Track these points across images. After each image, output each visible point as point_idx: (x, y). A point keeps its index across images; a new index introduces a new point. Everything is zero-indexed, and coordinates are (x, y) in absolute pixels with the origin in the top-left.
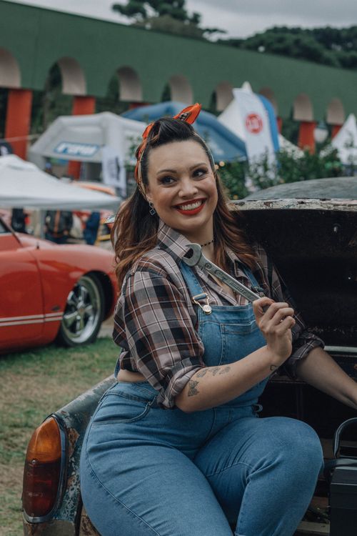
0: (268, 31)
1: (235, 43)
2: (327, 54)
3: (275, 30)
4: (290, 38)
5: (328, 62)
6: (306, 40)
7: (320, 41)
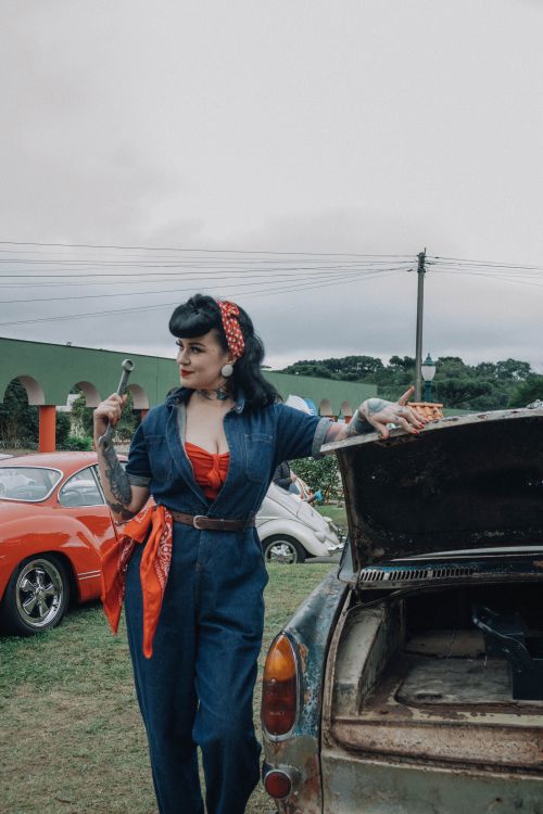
0: (296, 364)
1: (280, 372)
2: (333, 375)
3: (300, 363)
4: (310, 367)
5: (334, 379)
6: (319, 368)
7: (329, 368)
